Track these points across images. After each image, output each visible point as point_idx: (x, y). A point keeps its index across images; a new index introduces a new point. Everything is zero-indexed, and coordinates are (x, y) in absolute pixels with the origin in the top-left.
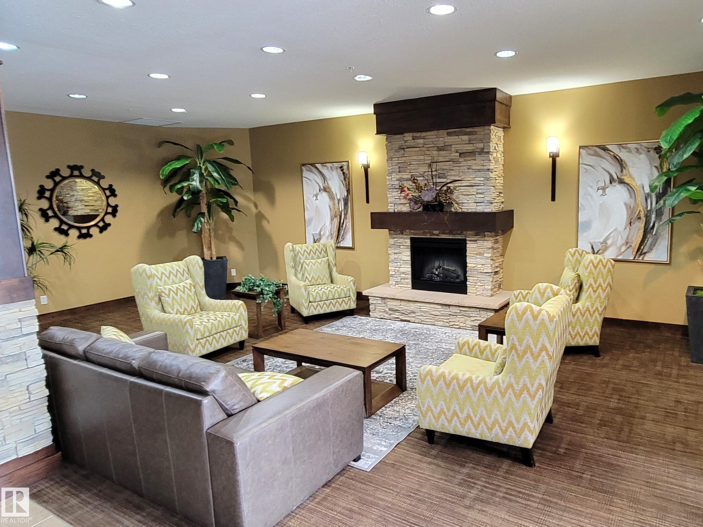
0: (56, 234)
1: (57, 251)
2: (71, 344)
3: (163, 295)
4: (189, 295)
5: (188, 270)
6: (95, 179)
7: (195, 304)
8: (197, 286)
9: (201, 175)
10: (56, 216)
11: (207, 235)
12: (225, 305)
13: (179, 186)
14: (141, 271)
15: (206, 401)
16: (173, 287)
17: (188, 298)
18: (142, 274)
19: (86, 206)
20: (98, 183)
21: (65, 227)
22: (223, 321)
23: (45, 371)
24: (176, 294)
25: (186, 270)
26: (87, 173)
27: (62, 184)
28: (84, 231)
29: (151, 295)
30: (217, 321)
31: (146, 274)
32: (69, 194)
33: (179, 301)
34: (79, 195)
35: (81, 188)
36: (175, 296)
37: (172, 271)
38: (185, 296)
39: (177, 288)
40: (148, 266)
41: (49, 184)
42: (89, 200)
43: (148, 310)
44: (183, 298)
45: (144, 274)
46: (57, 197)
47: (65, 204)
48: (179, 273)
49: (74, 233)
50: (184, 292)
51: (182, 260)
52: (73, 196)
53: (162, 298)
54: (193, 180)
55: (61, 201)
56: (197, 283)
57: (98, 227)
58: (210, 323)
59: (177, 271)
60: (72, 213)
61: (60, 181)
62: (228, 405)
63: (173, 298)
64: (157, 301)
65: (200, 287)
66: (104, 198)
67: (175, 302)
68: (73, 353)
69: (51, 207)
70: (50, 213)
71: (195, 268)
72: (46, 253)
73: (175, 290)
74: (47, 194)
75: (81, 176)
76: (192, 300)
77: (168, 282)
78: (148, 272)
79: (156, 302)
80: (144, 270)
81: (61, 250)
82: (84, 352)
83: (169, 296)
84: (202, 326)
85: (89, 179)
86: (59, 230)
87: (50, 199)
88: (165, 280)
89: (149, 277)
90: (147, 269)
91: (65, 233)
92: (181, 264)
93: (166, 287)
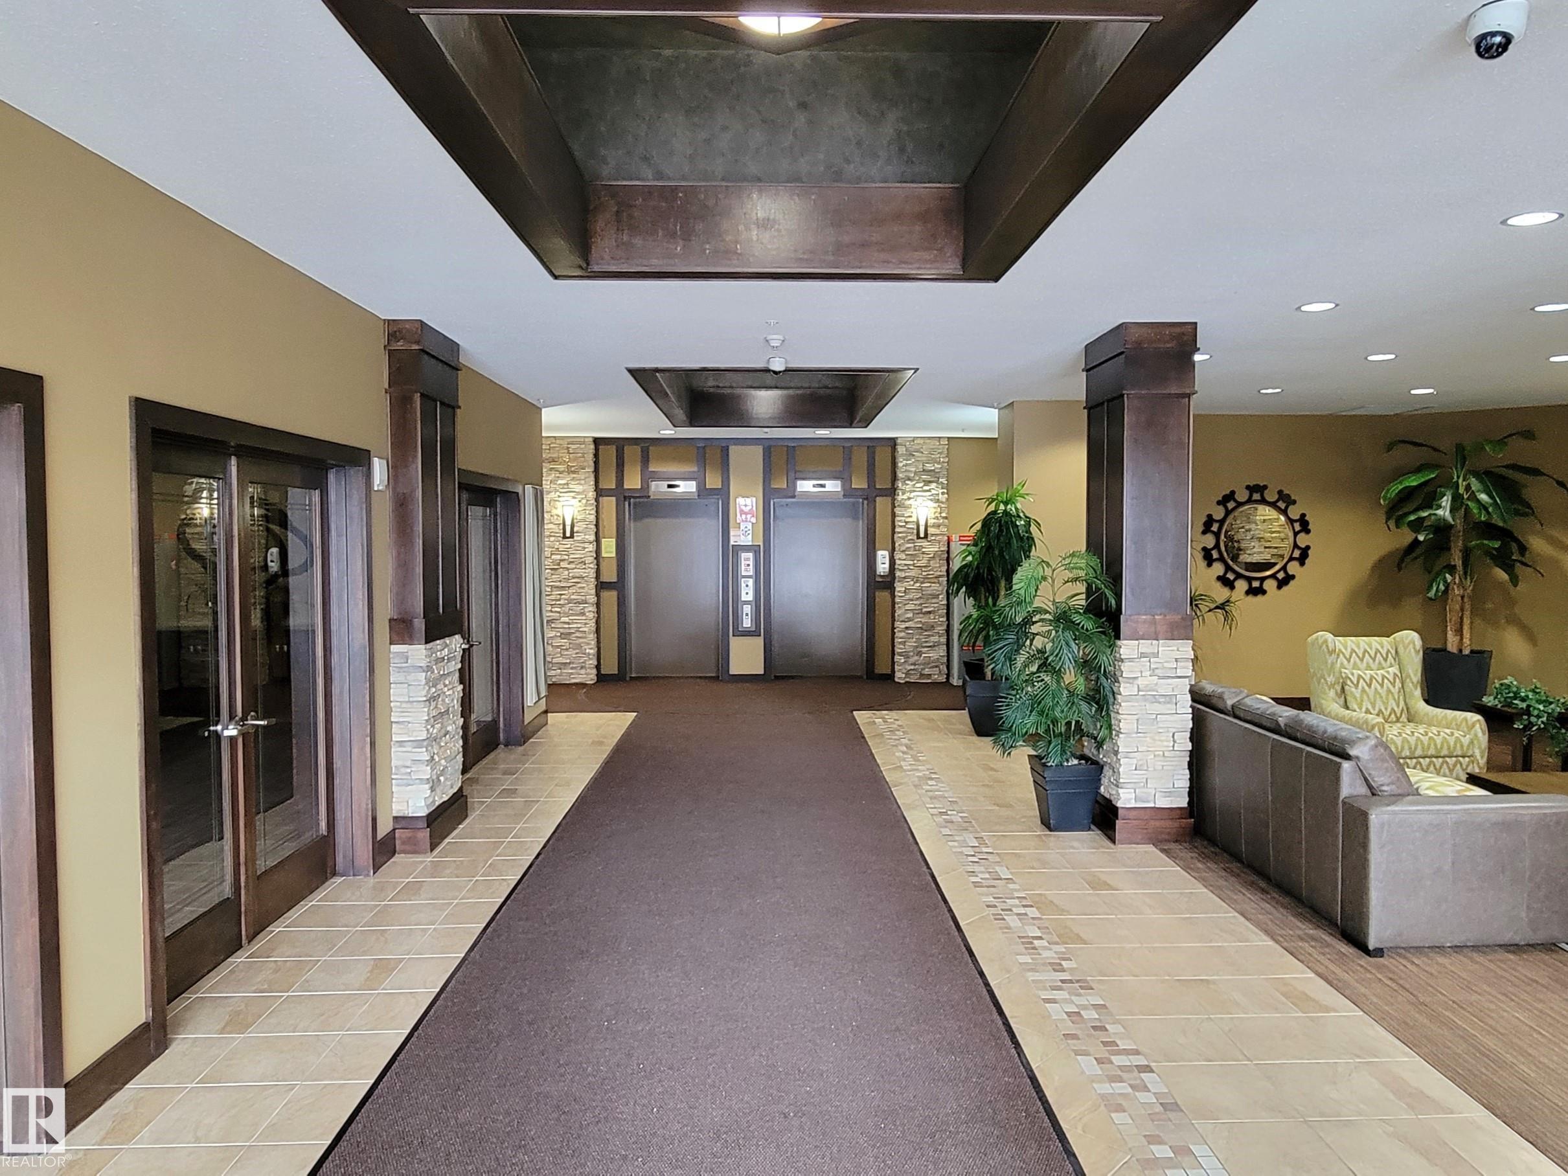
0: (1219, 584)
1: (1217, 607)
2: (1221, 697)
3: (1349, 682)
4: (1389, 691)
5: (1397, 652)
6: (1282, 505)
7: (1398, 706)
8: (1408, 680)
9: (1457, 498)
10: (1221, 559)
11: (1458, 607)
12: (1449, 718)
13: (1412, 518)
14: (1320, 641)
15: (1346, 765)
16: (1365, 674)
17: (1388, 695)
18: (1321, 647)
19: (1266, 547)
20: (1284, 512)
21: (1231, 576)
22: (1439, 741)
23: (1191, 722)
24: (1369, 686)
25: (1393, 652)
26: (1271, 496)
27: (1236, 513)
28: (1256, 584)
29: (1330, 679)
30: (1427, 737)
31: (1327, 646)
32: (1243, 527)
33: (1371, 697)
34: (1258, 529)
35: (1262, 518)
36: (1366, 688)
37: (1369, 650)
38: (1383, 692)
39: (1372, 677)
40: (1332, 636)
41: (1218, 513)
42: (1272, 538)
43: (1323, 701)
44: (1379, 694)
45: (1324, 646)
46: (1226, 532)
47: (1236, 544)
48: (1378, 655)
49: (1241, 585)
50: (1382, 685)
51: (1388, 637)
52: (1250, 530)
53: (1346, 688)
54: (1439, 507)
55: (1230, 539)
56: (1408, 676)
57: (1277, 579)
58: (1414, 738)
59: (1377, 651)
60: (1245, 558)
61: (1234, 509)
62: (1374, 781)
63: (1363, 690)
64: (1339, 691)
65: (1413, 683)
66: (1291, 534)
67: (1365, 697)
68: (1220, 705)
69: (1217, 546)
70: (1215, 555)
71: (1408, 651)
72: (1204, 609)
73: (1367, 679)
74: (1215, 527)
75: (1263, 501)
76: (1395, 699)
77: (1360, 666)
78: (1330, 645)
79: (1336, 693)
80: (1326, 641)
81: (1221, 607)
82: (1233, 706)
83: (1356, 686)
84: (1400, 738)
85: (1273, 505)
86: (1223, 580)
87: (1217, 535)
88: (1355, 663)
89: (1331, 653)
90: (1330, 640)
91: (1230, 585)
92: (1385, 643)
93: (1354, 671)
